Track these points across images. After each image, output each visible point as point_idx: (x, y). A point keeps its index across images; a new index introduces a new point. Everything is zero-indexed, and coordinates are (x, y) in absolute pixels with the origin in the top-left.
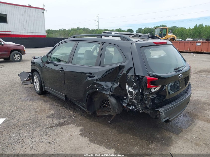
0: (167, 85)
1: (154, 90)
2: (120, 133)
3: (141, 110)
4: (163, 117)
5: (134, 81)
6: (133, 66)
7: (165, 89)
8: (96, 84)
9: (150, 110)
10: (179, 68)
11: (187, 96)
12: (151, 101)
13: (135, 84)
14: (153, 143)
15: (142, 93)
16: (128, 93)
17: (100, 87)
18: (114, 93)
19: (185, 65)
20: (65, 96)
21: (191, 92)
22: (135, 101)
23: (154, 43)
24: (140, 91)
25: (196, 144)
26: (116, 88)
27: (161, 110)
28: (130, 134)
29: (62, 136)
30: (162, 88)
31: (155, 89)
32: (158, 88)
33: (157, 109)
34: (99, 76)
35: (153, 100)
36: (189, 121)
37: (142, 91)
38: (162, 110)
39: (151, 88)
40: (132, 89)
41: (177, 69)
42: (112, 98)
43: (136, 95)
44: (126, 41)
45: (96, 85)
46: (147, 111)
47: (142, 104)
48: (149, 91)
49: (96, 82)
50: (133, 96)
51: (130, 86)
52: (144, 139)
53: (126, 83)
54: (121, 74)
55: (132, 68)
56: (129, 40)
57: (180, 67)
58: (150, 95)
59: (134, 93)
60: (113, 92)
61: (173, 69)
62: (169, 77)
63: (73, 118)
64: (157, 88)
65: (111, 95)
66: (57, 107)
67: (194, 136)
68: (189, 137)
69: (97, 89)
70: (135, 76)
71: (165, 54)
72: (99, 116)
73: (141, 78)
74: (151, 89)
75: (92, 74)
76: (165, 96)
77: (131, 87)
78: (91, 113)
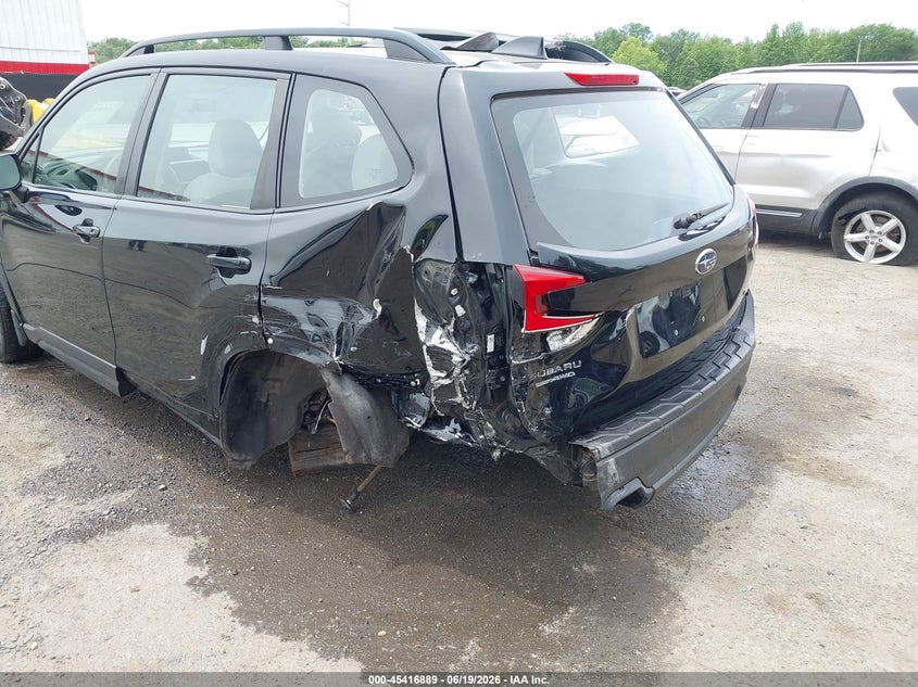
0: (631, 312)
1: (563, 338)
2: (398, 563)
3: (495, 448)
4: (610, 484)
5: (454, 292)
6: (449, 211)
7: (623, 333)
8: (260, 309)
9: (543, 444)
10: (700, 216)
11: (734, 362)
12: (547, 400)
13: (460, 310)
14: (563, 607)
15: (501, 357)
16: (427, 357)
17: (281, 327)
18: (356, 361)
19: (728, 197)
20: (120, 373)
21: (751, 339)
22: (466, 399)
23: (567, 74)
24: (490, 347)
25: (770, 601)
26: (367, 331)
27: (600, 445)
28: (449, 566)
29: (80, 596)
30: (606, 326)
31: (566, 333)
32: (583, 330)
33: (578, 442)
34: (275, 268)
35: (558, 391)
36: (742, 477)
37: (501, 349)
38: (606, 444)
39: (547, 333)
40: (448, 335)
41: (690, 222)
42: (349, 384)
43: (467, 372)
44: (417, 60)
45: (261, 318)
46: (530, 451)
47: (499, 414)
48: (537, 345)
49: (256, 298)
50: (454, 375)
51: (436, 319)
52: (518, 592)
53: (416, 307)
54: (387, 257)
55: (445, 217)
56: (428, 57)
57: (703, 208)
58: (544, 366)
59: (456, 359)
60: (352, 355)
61: (670, 221)
62: (646, 267)
63: (162, 486)
64: (577, 327)
65: (344, 371)
66: (89, 427)
67: (763, 557)
68: (736, 567)
69: (266, 340)
70: (461, 265)
71: (634, 142)
72: (299, 474)
73: (495, 278)
74: (544, 336)
75: (236, 256)
76: (624, 370)
77: (443, 326)
78: (249, 464)
